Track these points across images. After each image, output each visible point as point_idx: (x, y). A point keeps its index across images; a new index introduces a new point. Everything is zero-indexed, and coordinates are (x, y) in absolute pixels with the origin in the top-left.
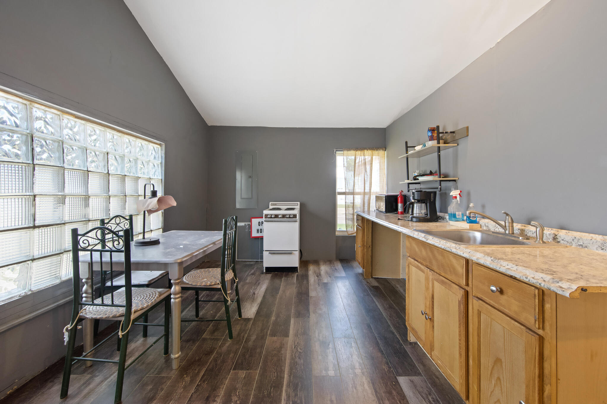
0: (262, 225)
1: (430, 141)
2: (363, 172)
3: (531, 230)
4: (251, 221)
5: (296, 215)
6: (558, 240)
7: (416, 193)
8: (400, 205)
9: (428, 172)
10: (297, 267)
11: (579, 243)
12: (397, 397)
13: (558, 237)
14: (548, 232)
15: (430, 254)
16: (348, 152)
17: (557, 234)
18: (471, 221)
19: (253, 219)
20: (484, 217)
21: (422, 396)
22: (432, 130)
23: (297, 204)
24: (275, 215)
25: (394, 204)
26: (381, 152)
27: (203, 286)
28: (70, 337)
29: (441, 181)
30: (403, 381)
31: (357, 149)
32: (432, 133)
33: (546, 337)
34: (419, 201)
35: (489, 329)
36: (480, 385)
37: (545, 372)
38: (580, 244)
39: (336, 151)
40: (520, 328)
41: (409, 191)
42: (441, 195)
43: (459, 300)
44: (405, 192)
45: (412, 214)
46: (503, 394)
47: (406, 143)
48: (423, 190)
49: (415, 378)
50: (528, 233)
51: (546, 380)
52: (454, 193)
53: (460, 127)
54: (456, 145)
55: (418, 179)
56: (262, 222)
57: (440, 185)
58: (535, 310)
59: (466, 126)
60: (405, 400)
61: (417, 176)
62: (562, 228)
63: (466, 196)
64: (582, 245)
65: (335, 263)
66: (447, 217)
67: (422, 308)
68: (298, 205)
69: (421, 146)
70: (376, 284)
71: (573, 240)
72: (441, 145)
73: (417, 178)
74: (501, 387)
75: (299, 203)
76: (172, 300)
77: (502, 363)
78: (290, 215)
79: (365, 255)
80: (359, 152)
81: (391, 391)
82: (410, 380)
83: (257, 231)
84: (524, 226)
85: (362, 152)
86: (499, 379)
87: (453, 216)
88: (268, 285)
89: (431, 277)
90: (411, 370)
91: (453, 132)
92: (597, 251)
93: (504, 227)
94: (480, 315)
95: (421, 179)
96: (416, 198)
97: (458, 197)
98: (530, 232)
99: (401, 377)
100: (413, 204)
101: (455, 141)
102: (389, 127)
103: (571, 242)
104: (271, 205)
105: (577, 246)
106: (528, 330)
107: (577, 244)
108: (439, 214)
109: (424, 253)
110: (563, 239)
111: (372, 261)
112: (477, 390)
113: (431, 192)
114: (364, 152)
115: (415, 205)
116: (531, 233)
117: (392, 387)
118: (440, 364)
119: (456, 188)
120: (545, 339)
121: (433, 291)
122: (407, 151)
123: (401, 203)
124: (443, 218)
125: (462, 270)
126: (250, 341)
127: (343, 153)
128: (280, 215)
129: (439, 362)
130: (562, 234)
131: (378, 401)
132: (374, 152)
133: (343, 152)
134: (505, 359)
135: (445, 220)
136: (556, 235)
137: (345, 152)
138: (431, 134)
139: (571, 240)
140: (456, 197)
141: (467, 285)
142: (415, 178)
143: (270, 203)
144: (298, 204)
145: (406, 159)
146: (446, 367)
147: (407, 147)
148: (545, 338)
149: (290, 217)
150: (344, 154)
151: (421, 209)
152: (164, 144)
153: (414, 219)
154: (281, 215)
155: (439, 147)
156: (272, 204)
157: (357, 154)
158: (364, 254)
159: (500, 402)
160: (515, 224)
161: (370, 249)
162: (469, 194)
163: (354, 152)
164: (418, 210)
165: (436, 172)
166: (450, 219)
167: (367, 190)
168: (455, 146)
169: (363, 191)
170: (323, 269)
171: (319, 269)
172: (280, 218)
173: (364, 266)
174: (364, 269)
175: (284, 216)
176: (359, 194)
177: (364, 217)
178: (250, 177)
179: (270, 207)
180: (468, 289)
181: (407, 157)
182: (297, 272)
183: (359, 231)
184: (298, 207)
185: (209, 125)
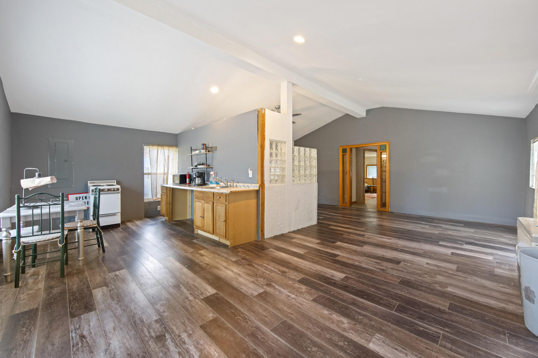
0: (79, 200)
1: (202, 150)
2: (163, 160)
4: (68, 198)
7: (197, 173)
8: (187, 180)
9: (202, 163)
10: (120, 224)
14: (235, 184)
15: (203, 195)
16: (153, 147)
18: (217, 183)
19: (69, 196)
20: (221, 182)
22: (204, 145)
24: (102, 190)
25: (184, 179)
26: (174, 149)
28: (17, 257)
29: (207, 168)
31: (159, 145)
32: (203, 146)
34: (198, 177)
36: (216, 226)
37: (226, 211)
39: (144, 145)
41: (192, 172)
42: (207, 173)
43: (211, 206)
44: (191, 173)
45: (195, 183)
47: (191, 147)
48: (200, 172)
52: (212, 173)
53: (214, 146)
54: (212, 152)
57: (207, 170)
58: (225, 199)
59: (216, 146)
61: (197, 165)
63: (216, 174)
65: (144, 219)
66: (209, 183)
67: (201, 215)
69: (199, 151)
72: (207, 152)
75: (115, 181)
76: (79, 230)
78: (114, 189)
80: (160, 148)
85: (163, 148)
87: (211, 183)
89: (203, 203)
91: (211, 148)
93: (225, 184)
94: (216, 206)
95: (199, 167)
96: (197, 175)
97: (213, 174)
100: (195, 178)
102: (179, 134)
108: (206, 182)
109: (201, 195)
111: (172, 212)
112: (216, 228)
113: (203, 173)
115: (196, 179)
119: (213, 171)
120: (227, 205)
121: (204, 207)
122: (191, 152)
123: (188, 178)
124: (208, 184)
125: (212, 196)
128: (106, 189)
130: (238, 184)
132: (170, 148)
133: (149, 146)
140: (212, 175)
141: (213, 200)
142: (196, 166)
143: (89, 182)
145: (190, 156)
147: (191, 150)
149: (114, 190)
150: (150, 148)
151: (199, 180)
153: (196, 185)
155: (206, 153)
156: (91, 183)
158: (167, 208)
159: (220, 226)
160: (228, 183)
161: (171, 205)
162: (217, 173)
163: (157, 147)
164: (198, 181)
165: (205, 164)
166: (210, 184)
167: (166, 172)
169: (163, 172)
170: (138, 223)
171: (135, 223)
172: (106, 191)
173: (167, 215)
174: (167, 217)
175: (109, 190)
176: (161, 174)
177: (167, 187)
178: (66, 161)
179: (89, 185)
180: (214, 201)
181: (192, 155)
182: (120, 227)
183: (163, 196)
184: (115, 184)
185: (12, 111)
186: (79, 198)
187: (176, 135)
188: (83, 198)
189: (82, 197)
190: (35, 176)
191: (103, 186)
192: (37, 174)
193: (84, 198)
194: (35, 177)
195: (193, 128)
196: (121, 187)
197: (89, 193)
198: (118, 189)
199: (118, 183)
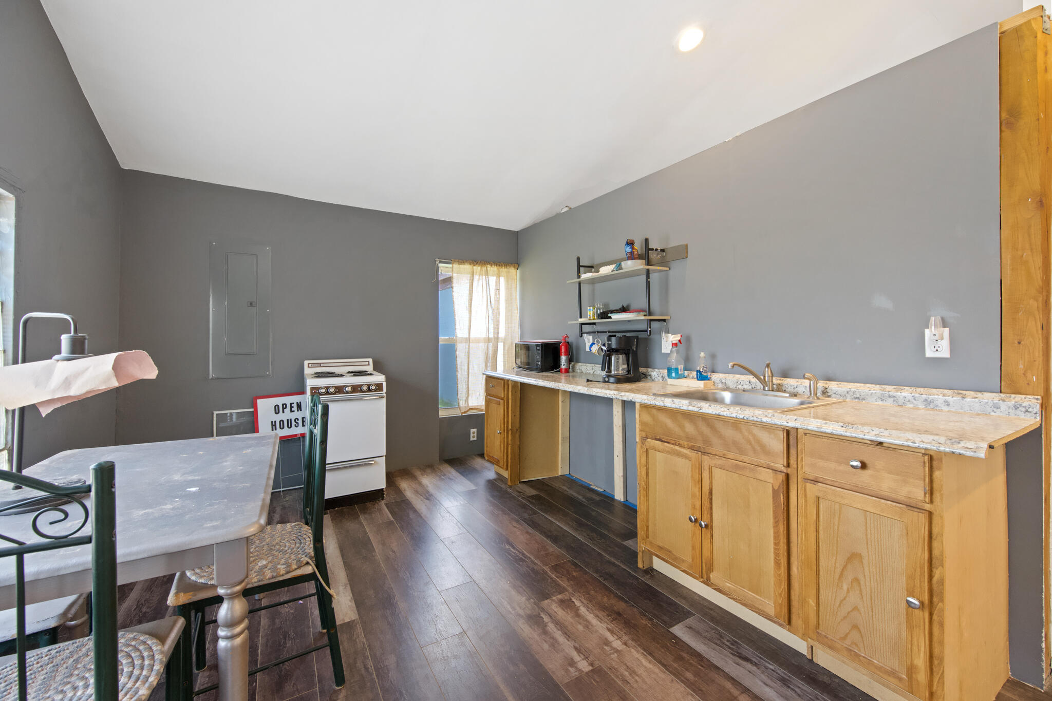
0: (283, 412)
1: (628, 260)
2: (485, 304)
3: (792, 384)
4: (255, 406)
5: (382, 384)
6: (829, 394)
7: (613, 340)
8: (563, 359)
10: (382, 490)
11: (855, 396)
12: (693, 661)
13: (828, 390)
15: (705, 429)
16: (461, 266)
17: (827, 386)
18: (702, 376)
19: (259, 401)
21: (716, 644)
22: (632, 244)
23: (367, 363)
24: (337, 387)
25: (553, 357)
26: (512, 270)
27: (269, 579)
29: (651, 320)
30: (678, 630)
31: (474, 261)
32: (632, 248)
33: (936, 511)
34: (617, 351)
35: (837, 518)
36: (819, 597)
37: (933, 553)
38: (857, 396)
39: (440, 262)
40: (898, 507)
41: (583, 336)
43: (773, 489)
44: (575, 338)
45: (610, 371)
46: (865, 599)
47: (578, 259)
49: (689, 621)
50: (787, 388)
51: (935, 563)
52: (674, 338)
53: (673, 243)
54: (667, 269)
55: (610, 318)
56: (283, 405)
57: (650, 327)
58: (924, 480)
59: (685, 243)
60: (704, 660)
62: (829, 379)
64: (858, 398)
65: (441, 468)
68: (369, 365)
69: (612, 267)
70: (533, 492)
71: (848, 392)
72: (651, 268)
73: (609, 315)
74: (861, 590)
75: (371, 360)
76: (222, 644)
77: (862, 558)
79: (510, 446)
80: (477, 268)
81: (680, 655)
82: (686, 627)
83: (272, 425)
84: (780, 380)
85: (484, 269)
86: (856, 580)
87: (673, 373)
88: (338, 539)
90: (677, 612)
91: (663, 250)
92: (877, 403)
93: (765, 383)
94: (819, 503)
95: (617, 317)
96: (613, 347)
97: (678, 343)
98: (789, 388)
99: (674, 627)
100: (610, 355)
101: (664, 263)
102: (524, 230)
103: (845, 396)
104: (309, 367)
105: (852, 399)
106: (909, 508)
107: (853, 397)
108: (642, 369)
109: (689, 429)
110: (835, 392)
111: (520, 454)
112: (814, 605)
113: (631, 338)
114: (487, 269)
115: (613, 358)
116: (792, 388)
117: (675, 647)
118: (729, 587)
119: (668, 331)
120: (933, 513)
121: (711, 484)
122: (579, 272)
123: (565, 355)
126: (388, 671)
127: (452, 268)
128: (347, 386)
129: (728, 585)
130: (833, 386)
131: (678, 679)
132: (501, 269)
133: (450, 266)
134: (868, 552)
135: (649, 377)
136: (826, 389)
137: (454, 265)
138: (630, 250)
139: (845, 393)
140: (676, 345)
141: (788, 465)
143: (306, 363)
144: (369, 362)
145: (577, 286)
146: (743, 589)
147: (579, 266)
148: (935, 513)
149: (369, 390)
150: (454, 270)
152: (11, 196)
153: (612, 380)
154: (349, 386)
155: (647, 272)
156: (310, 365)
157: (475, 271)
158: (507, 444)
159: (858, 610)
161: (517, 435)
163: (471, 266)
164: (617, 364)
166: (669, 377)
167: (492, 335)
168: (665, 271)
169: (485, 336)
170: (428, 481)
171: (420, 484)
172: (347, 392)
173: (507, 466)
174: (507, 469)
175: (356, 389)
176: (478, 341)
177: (508, 380)
178: (251, 304)
179: (308, 371)
180: (789, 471)
181: (580, 284)
182: (383, 499)
183: (493, 406)
184: (370, 368)
185: (125, 167)
186: (283, 409)
187: (516, 234)
188: (291, 407)
189: (291, 404)
190: (60, 353)
191: (342, 376)
192: (65, 339)
193: (295, 408)
194: (56, 357)
195: (566, 209)
196: (387, 381)
197: (306, 394)
198: (379, 387)
199: (378, 367)
